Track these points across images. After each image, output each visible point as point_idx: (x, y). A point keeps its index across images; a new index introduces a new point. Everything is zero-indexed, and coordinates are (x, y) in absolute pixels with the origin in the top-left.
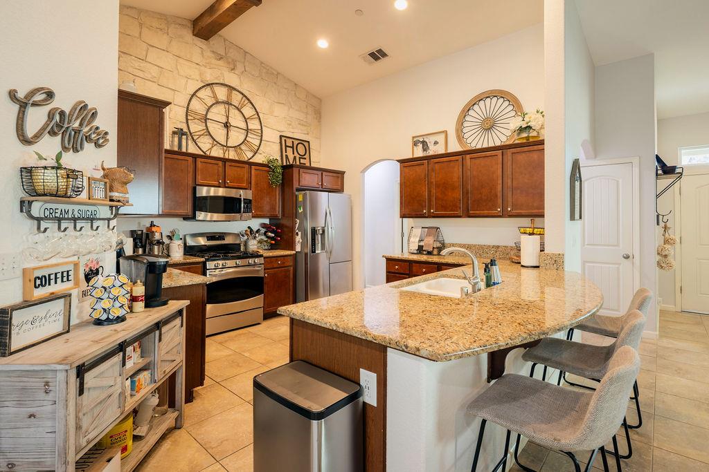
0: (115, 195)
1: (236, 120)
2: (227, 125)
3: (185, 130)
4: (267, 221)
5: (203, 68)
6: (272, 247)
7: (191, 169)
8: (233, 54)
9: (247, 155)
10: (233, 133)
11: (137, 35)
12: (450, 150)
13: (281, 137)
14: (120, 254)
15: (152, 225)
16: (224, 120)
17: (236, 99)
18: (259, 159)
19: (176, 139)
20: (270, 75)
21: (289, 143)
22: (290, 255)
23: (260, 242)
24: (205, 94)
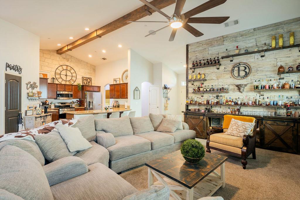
0: (39, 96)
1: (69, 74)
2: (66, 75)
3: (55, 78)
4: (78, 100)
5: (59, 62)
6: (80, 106)
7: (56, 87)
8: (68, 57)
9: (72, 82)
10: (68, 77)
11: (42, 56)
12: (121, 83)
13: (82, 77)
14: (40, 105)
15: (46, 100)
16: (65, 74)
17: (69, 68)
18: (75, 84)
19: (52, 80)
20: (79, 61)
21: (85, 79)
22: (83, 108)
23: (76, 105)
24: (60, 68)
